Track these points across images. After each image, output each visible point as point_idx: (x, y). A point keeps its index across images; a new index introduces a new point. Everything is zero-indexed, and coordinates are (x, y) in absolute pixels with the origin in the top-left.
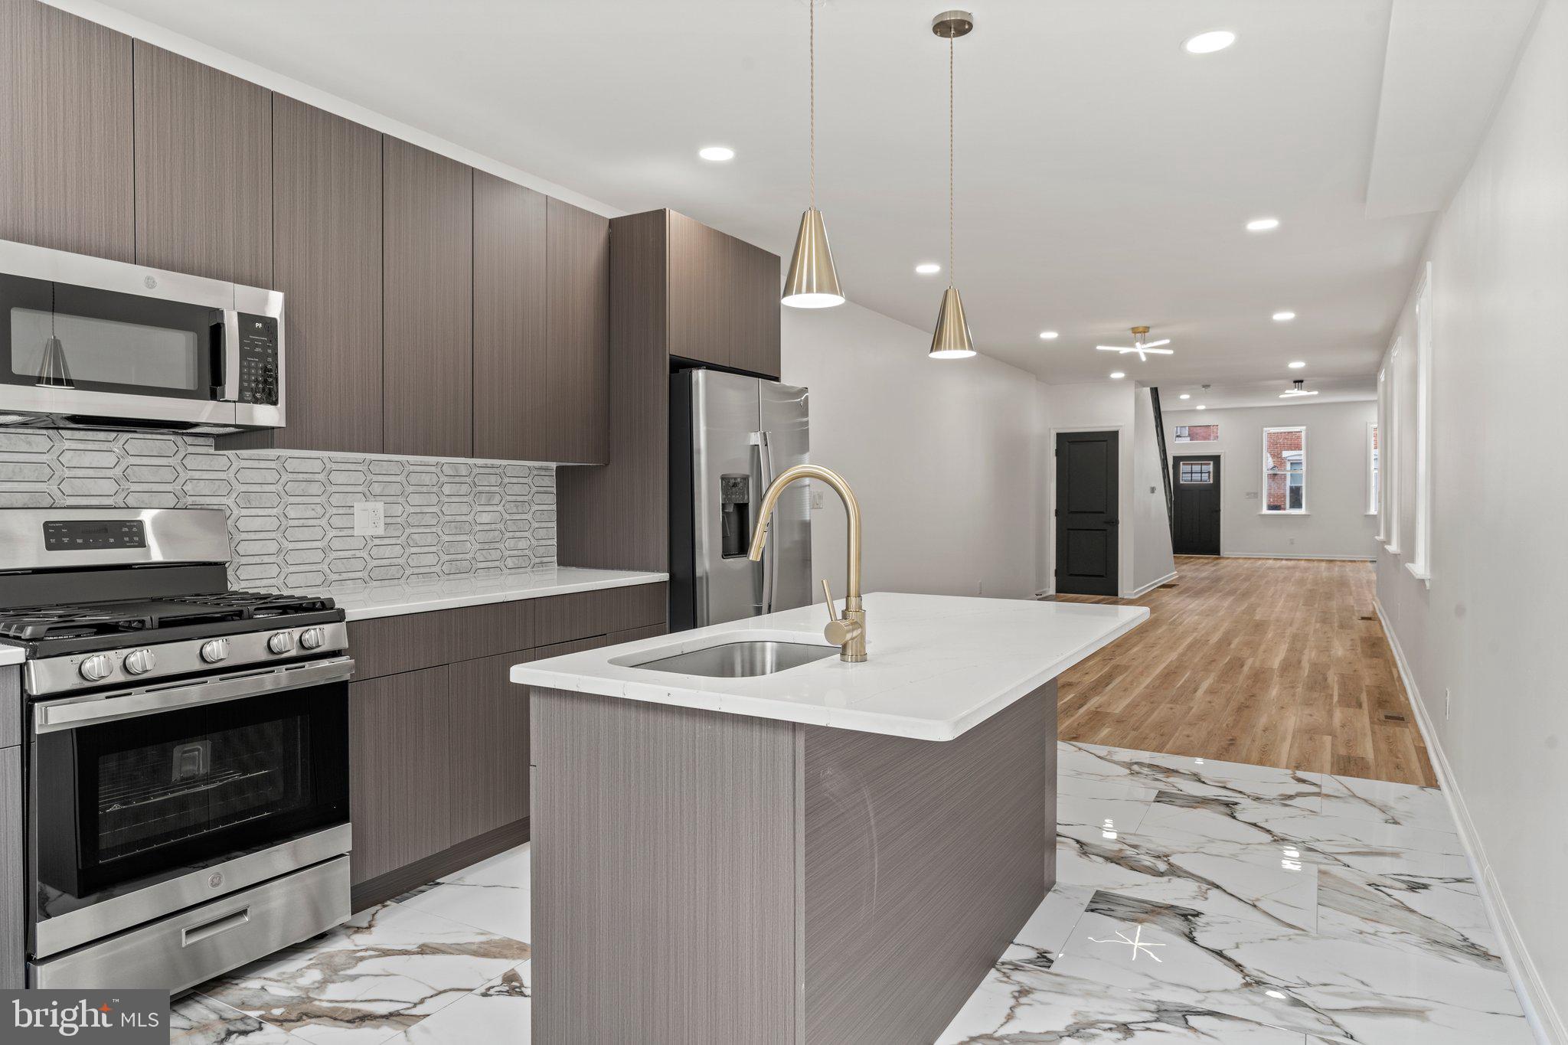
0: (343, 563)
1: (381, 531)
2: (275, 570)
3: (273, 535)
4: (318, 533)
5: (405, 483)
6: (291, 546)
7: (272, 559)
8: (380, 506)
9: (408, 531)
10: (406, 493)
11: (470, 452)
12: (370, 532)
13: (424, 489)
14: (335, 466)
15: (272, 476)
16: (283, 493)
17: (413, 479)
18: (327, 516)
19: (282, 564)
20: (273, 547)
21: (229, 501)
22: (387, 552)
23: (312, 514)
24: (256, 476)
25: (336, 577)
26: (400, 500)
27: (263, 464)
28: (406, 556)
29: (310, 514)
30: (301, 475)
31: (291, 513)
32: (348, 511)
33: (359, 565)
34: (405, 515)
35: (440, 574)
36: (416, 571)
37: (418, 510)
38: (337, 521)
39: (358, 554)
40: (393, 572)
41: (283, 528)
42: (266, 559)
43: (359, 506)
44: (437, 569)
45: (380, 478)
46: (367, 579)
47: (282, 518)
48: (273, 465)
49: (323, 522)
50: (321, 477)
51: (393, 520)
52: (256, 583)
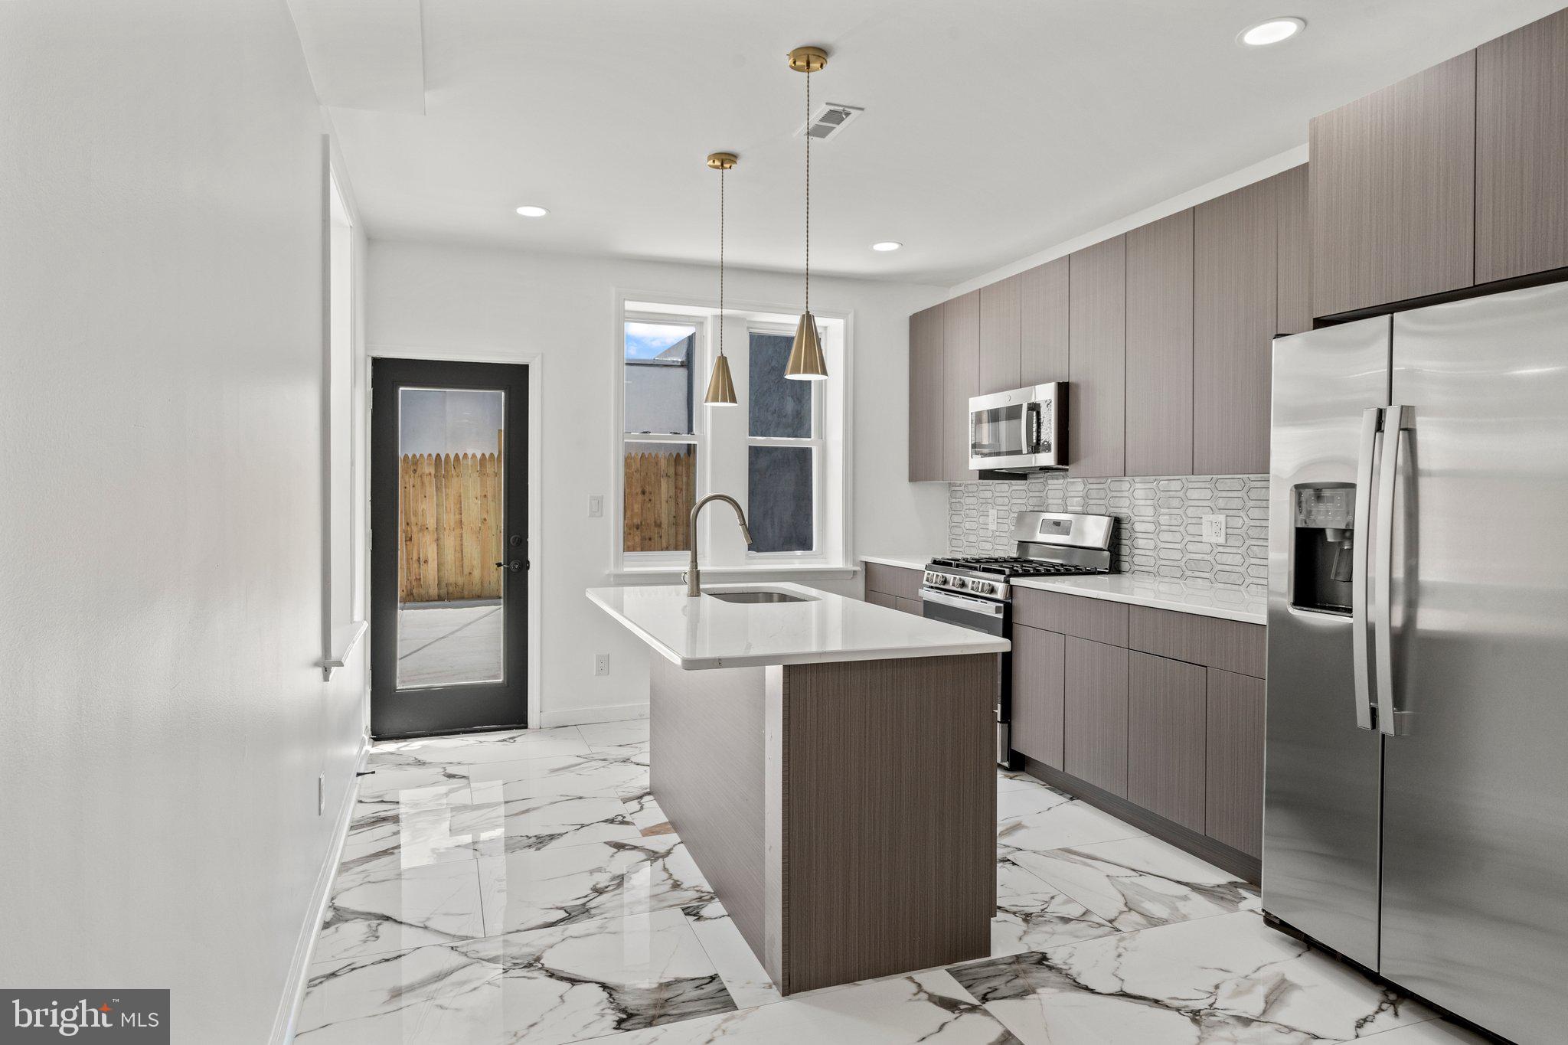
0: (1195, 563)
1: (1221, 540)
2: (1153, 561)
3: (1152, 536)
4: (1178, 537)
5: (1246, 498)
6: (1162, 545)
8: (1222, 518)
9: (1248, 542)
10: (1247, 508)
11: (1191, 471)
12: (1214, 540)
14: (1190, 485)
15: (1151, 494)
16: (1158, 507)
17: (1255, 495)
18: (1184, 524)
19: (1157, 557)
20: (1151, 544)
21: (1130, 512)
22: (1229, 558)
23: (1173, 523)
24: (1143, 495)
25: (1189, 574)
26: (1242, 513)
27: (1148, 487)
28: (1246, 565)
30: (1169, 494)
31: (1162, 521)
32: (1198, 521)
33: (1207, 566)
34: (1245, 528)
36: (1256, 580)
37: (1258, 523)
38: (1192, 529)
39: (1206, 557)
40: (1234, 577)
41: (1157, 531)
42: (1148, 552)
43: (1208, 518)
45: (1224, 494)
46: (1213, 580)
48: (1152, 486)
49: (1182, 529)
50: (1180, 494)
51: (1235, 532)
52: (1143, 568)
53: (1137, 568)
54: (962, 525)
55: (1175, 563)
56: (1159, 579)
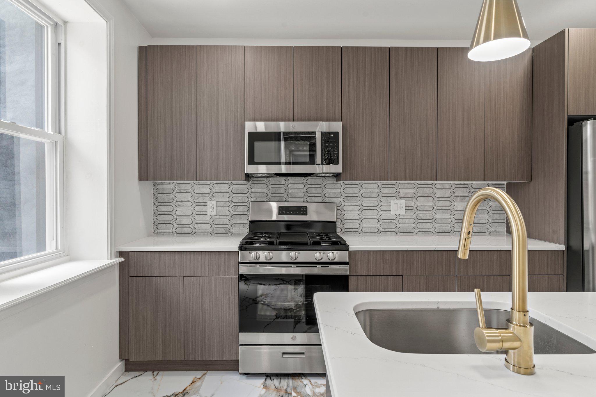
0: (386, 225)
1: (403, 212)
2: (358, 226)
3: (357, 212)
4: (376, 212)
5: (416, 192)
6: (364, 217)
7: (357, 221)
8: (403, 202)
9: (417, 213)
10: (416, 197)
11: (435, 178)
12: (399, 212)
13: (426, 195)
14: (383, 186)
15: (356, 191)
16: (361, 197)
17: (420, 190)
18: (379, 206)
19: (361, 224)
20: (357, 217)
21: (341, 200)
22: (407, 221)
23: (373, 205)
24: (351, 191)
25: (383, 230)
26: (413, 199)
27: (354, 186)
28: (416, 223)
29: (372, 205)
30: (369, 190)
31: (364, 204)
32: (388, 204)
33: (393, 226)
34: (416, 206)
35: (434, 232)
36: (421, 230)
37: (422, 204)
38: (383, 208)
39: (393, 221)
40: (409, 229)
41: (361, 210)
42: (354, 221)
43: (394, 202)
44: (432, 230)
45: (404, 190)
46: (397, 232)
47: (361, 206)
48: (357, 186)
49: (378, 208)
50: (377, 190)
51: (410, 208)
52: (351, 230)
53: (346, 230)
54: (173, 213)
55: (374, 226)
56: (361, 234)
